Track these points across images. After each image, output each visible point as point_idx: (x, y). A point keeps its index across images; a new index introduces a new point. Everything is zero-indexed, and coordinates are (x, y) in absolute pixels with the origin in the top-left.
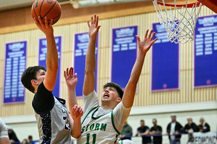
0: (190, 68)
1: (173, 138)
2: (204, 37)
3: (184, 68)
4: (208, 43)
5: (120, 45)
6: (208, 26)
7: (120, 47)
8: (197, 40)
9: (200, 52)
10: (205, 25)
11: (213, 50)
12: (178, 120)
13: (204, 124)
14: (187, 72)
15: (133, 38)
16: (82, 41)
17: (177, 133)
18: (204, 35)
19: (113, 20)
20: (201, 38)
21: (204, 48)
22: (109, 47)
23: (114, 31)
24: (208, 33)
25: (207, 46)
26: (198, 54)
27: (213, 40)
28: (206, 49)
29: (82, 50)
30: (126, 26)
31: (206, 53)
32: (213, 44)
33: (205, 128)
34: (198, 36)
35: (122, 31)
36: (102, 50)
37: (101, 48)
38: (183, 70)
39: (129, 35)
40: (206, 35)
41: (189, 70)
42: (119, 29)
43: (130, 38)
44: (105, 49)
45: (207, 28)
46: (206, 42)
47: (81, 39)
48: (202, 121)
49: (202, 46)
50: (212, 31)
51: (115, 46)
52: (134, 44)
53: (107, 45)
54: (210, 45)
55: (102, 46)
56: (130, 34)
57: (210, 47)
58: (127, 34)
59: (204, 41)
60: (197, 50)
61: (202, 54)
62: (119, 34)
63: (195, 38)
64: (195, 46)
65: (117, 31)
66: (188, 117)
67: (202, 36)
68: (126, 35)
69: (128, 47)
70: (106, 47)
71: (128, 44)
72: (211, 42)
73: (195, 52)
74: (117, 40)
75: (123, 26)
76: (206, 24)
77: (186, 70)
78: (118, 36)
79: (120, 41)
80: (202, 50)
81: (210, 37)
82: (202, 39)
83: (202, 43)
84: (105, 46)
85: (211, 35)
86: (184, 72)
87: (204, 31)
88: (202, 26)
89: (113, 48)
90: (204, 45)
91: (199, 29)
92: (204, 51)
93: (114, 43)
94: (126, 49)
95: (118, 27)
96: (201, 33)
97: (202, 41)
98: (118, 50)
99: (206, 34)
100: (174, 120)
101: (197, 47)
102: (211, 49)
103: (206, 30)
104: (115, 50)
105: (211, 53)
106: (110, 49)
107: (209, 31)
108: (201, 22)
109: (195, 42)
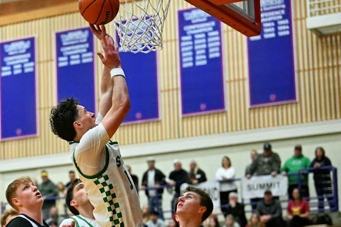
0: (175, 87)
1: (152, 193)
2: (193, 39)
3: (166, 88)
4: (200, 48)
5: (69, 56)
6: (198, 23)
7: (69, 60)
8: (183, 44)
9: (189, 62)
10: (194, 21)
11: (208, 59)
12: (158, 166)
13: (196, 170)
14: (171, 93)
15: (87, 45)
16: (11, 53)
17: (158, 186)
18: (193, 35)
19: (56, 19)
20: (189, 41)
21: (194, 56)
22: (51, 60)
23: (58, 36)
24: (199, 33)
25: (198, 52)
26: (185, 65)
27: (207, 43)
28: (198, 58)
29: (12, 66)
30: (75, 28)
31: (198, 63)
32: (207, 49)
33: (198, 176)
34: (184, 38)
35: (71, 36)
36: (42, 65)
37: (39, 62)
38: (165, 91)
39: (81, 41)
40: (197, 36)
41: (173, 90)
42: (66, 33)
43: (82, 46)
44: (45, 64)
45: (197, 26)
46: (197, 47)
47: (8, 50)
48: (193, 165)
49: (190, 53)
50: (205, 30)
51: (61, 59)
52: (90, 54)
53: (49, 58)
54: (203, 51)
55: (42, 59)
56: (83, 39)
57: (203, 54)
58: (79, 40)
59: (194, 45)
60: (184, 60)
61: (191, 64)
62: (66, 39)
63: (181, 41)
64: (181, 53)
65: (63, 36)
66: (176, 161)
67: (190, 38)
68: (77, 42)
69: (81, 59)
70: (47, 61)
71: (80, 54)
72: (204, 46)
73: (181, 63)
74: (62, 49)
75: (72, 28)
76: (195, 19)
77: (169, 90)
78: (65, 44)
79: (68, 51)
80: (191, 59)
81: (202, 38)
82: (191, 43)
83: (191, 48)
84: (45, 59)
85: (203, 35)
86: (166, 94)
87: (193, 30)
88: (189, 23)
89: (58, 62)
90: (194, 51)
91: (186, 28)
92: (194, 61)
93: (59, 54)
94: (78, 62)
95: (64, 30)
96: (188, 33)
97: (190, 45)
98: (65, 64)
99: (196, 34)
100: (152, 167)
101: (184, 55)
102: (204, 57)
103: (196, 29)
104: (61, 65)
105: (204, 62)
106: (54, 64)
107: (200, 31)
108: (188, 17)
109: (180, 47)
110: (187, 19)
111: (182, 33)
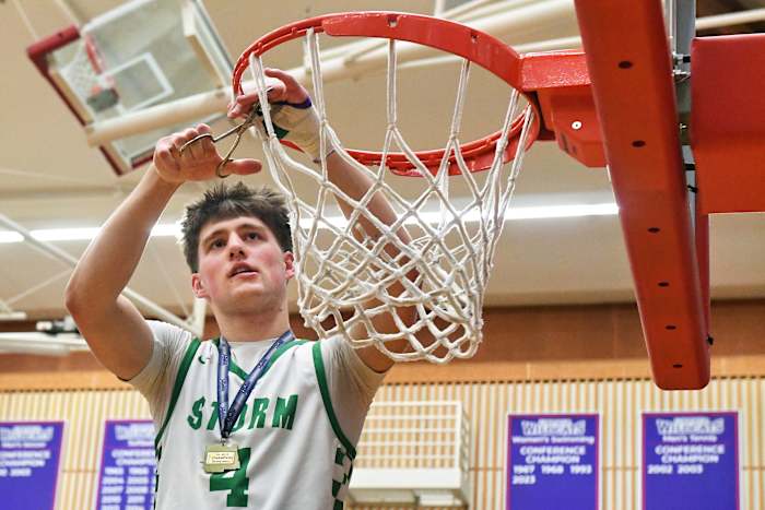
2: (126, 475)
4: (137, 492)
6: (140, 448)
8: (107, 480)
10: (131, 443)
18: (126, 468)
20: (119, 476)
21: (123, 504)
24: (138, 466)
25: (131, 500)
27: (149, 486)
32: (148, 497)
34: (109, 470)
40: (133, 471)
45: (137, 453)
46: (130, 490)
49: (118, 499)
50: (149, 462)
54: (141, 499)
57: (139, 504)
59: (125, 485)
63: (103, 474)
64: (100, 496)
67: (120, 471)
72: (144, 490)
76: (135, 440)
81: (143, 476)
82: (121, 481)
83: (120, 489)
85: (145, 471)
87: (126, 458)
88: (123, 445)
90: (124, 496)
91: (115, 453)
96: (118, 462)
97: (119, 485)
99: (132, 466)
101: (105, 500)
103: (134, 457)
107: (142, 462)
108: (122, 433)
109: (101, 486)
110: (120, 437)
111: (108, 461)
